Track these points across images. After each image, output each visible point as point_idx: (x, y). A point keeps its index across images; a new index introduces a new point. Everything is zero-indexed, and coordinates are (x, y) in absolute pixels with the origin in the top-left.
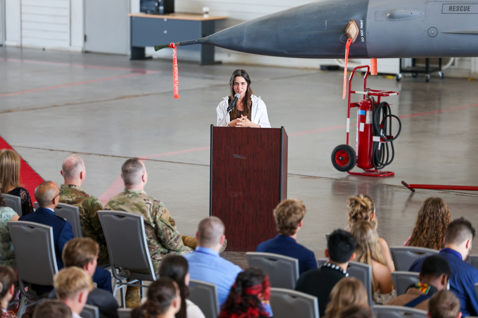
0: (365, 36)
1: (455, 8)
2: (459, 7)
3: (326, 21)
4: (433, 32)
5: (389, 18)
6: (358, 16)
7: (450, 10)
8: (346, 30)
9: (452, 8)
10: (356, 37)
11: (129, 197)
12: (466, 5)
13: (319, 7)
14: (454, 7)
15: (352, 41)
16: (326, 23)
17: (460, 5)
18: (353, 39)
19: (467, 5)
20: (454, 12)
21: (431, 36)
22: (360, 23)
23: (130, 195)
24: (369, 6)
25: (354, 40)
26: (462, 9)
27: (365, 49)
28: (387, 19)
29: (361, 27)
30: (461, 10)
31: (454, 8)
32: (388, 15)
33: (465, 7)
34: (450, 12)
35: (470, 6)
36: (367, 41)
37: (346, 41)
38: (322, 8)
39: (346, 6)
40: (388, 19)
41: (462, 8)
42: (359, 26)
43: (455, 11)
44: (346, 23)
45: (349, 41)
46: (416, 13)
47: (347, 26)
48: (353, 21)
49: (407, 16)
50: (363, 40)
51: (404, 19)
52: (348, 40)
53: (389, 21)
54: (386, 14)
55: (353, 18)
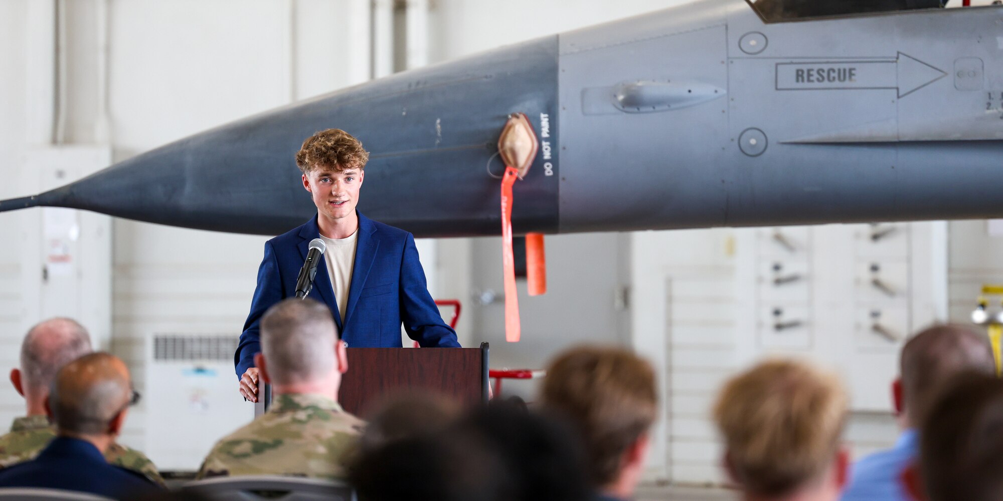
0: (554, 160)
1: (812, 75)
2: (823, 71)
3: (438, 121)
4: (753, 141)
5: (623, 107)
6: (531, 104)
7: (797, 81)
8: (499, 145)
9: (805, 75)
10: (530, 163)
11: (300, 422)
12: (842, 66)
13: (410, 85)
14: (809, 71)
15: (519, 173)
16: (439, 127)
17: (826, 67)
18: (522, 168)
19: (847, 66)
20: (811, 85)
21: (748, 152)
22: (539, 121)
23: (301, 415)
24: (562, 77)
25: (524, 172)
26: (834, 78)
27: (554, 198)
28: (619, 109)
29: (545, 133)
30: (831, 78)
31: (809, 75)
32: (621, 97)
33: (839, 70)
34: (800, 85)
35: (854, 69)
36: (561, 175)
37: (502, 174)
38: (421, 86)
39: (491, 77)
40: (621, 108)
41: (832, 75)
42: (536, 130)
43: (812, 81)
44: (498, 124)
45: (511, 173)
46: (703, 90)
47: (500, 132)
48: (517, 117)
49: (678, 100)
50: (548, 170)
51: (669, 106)
52: (508, 170)
53: (624, 114)
54: (615, 96)
55: (516, 109)
